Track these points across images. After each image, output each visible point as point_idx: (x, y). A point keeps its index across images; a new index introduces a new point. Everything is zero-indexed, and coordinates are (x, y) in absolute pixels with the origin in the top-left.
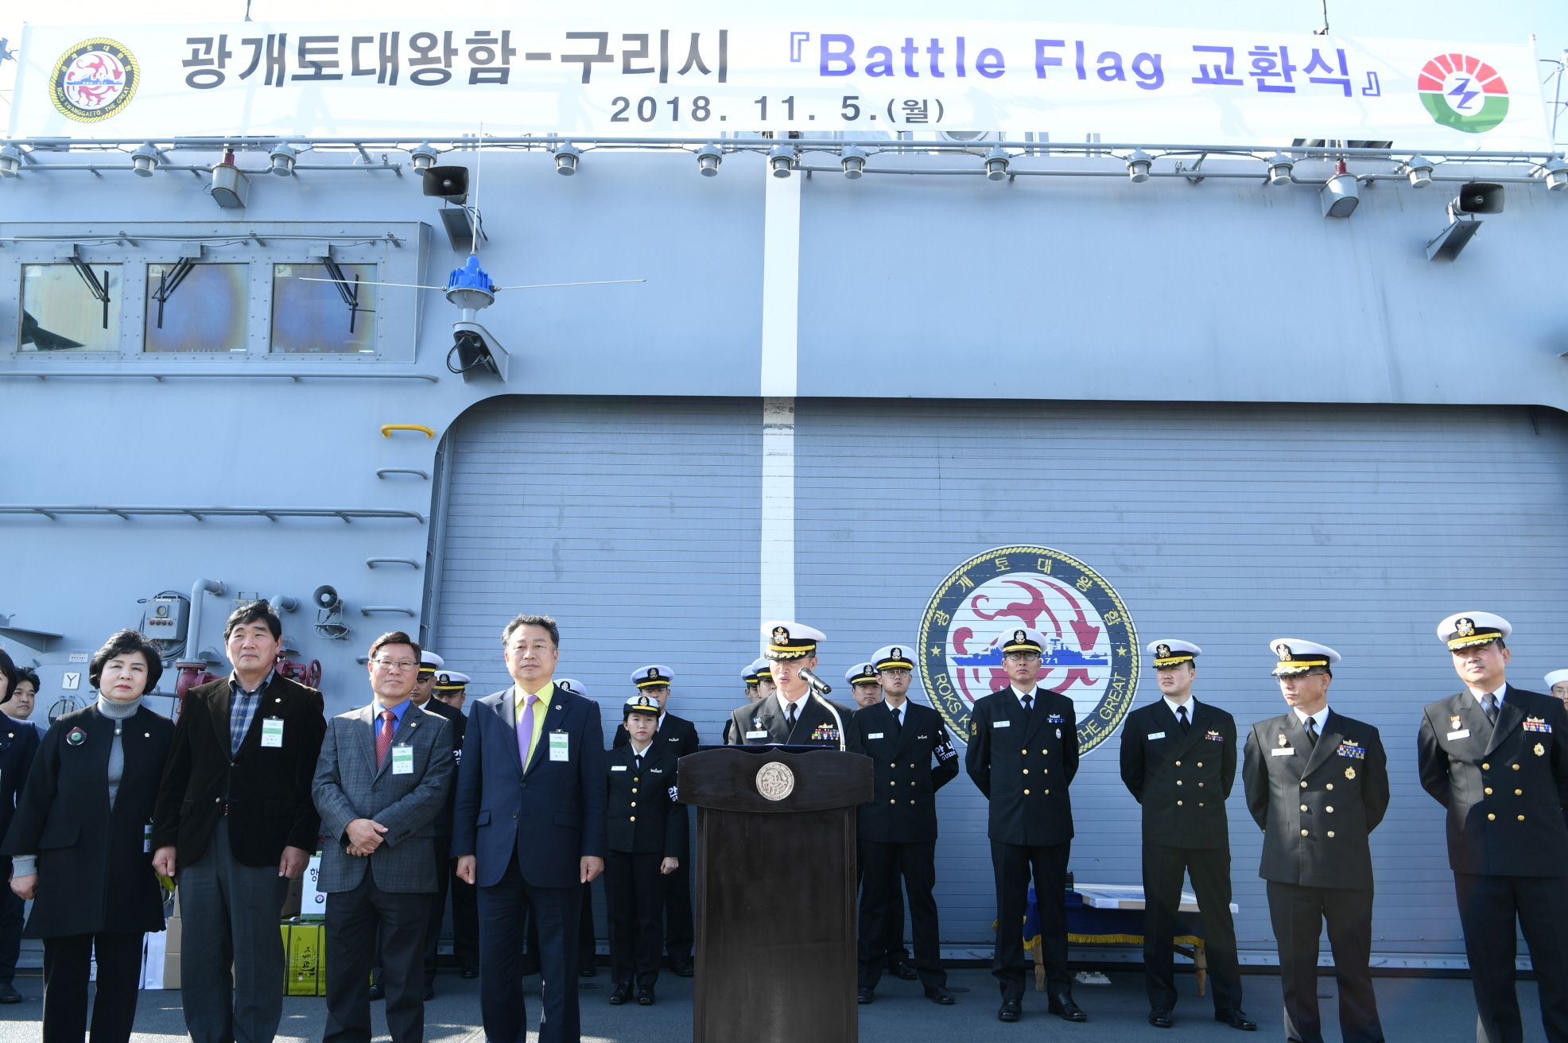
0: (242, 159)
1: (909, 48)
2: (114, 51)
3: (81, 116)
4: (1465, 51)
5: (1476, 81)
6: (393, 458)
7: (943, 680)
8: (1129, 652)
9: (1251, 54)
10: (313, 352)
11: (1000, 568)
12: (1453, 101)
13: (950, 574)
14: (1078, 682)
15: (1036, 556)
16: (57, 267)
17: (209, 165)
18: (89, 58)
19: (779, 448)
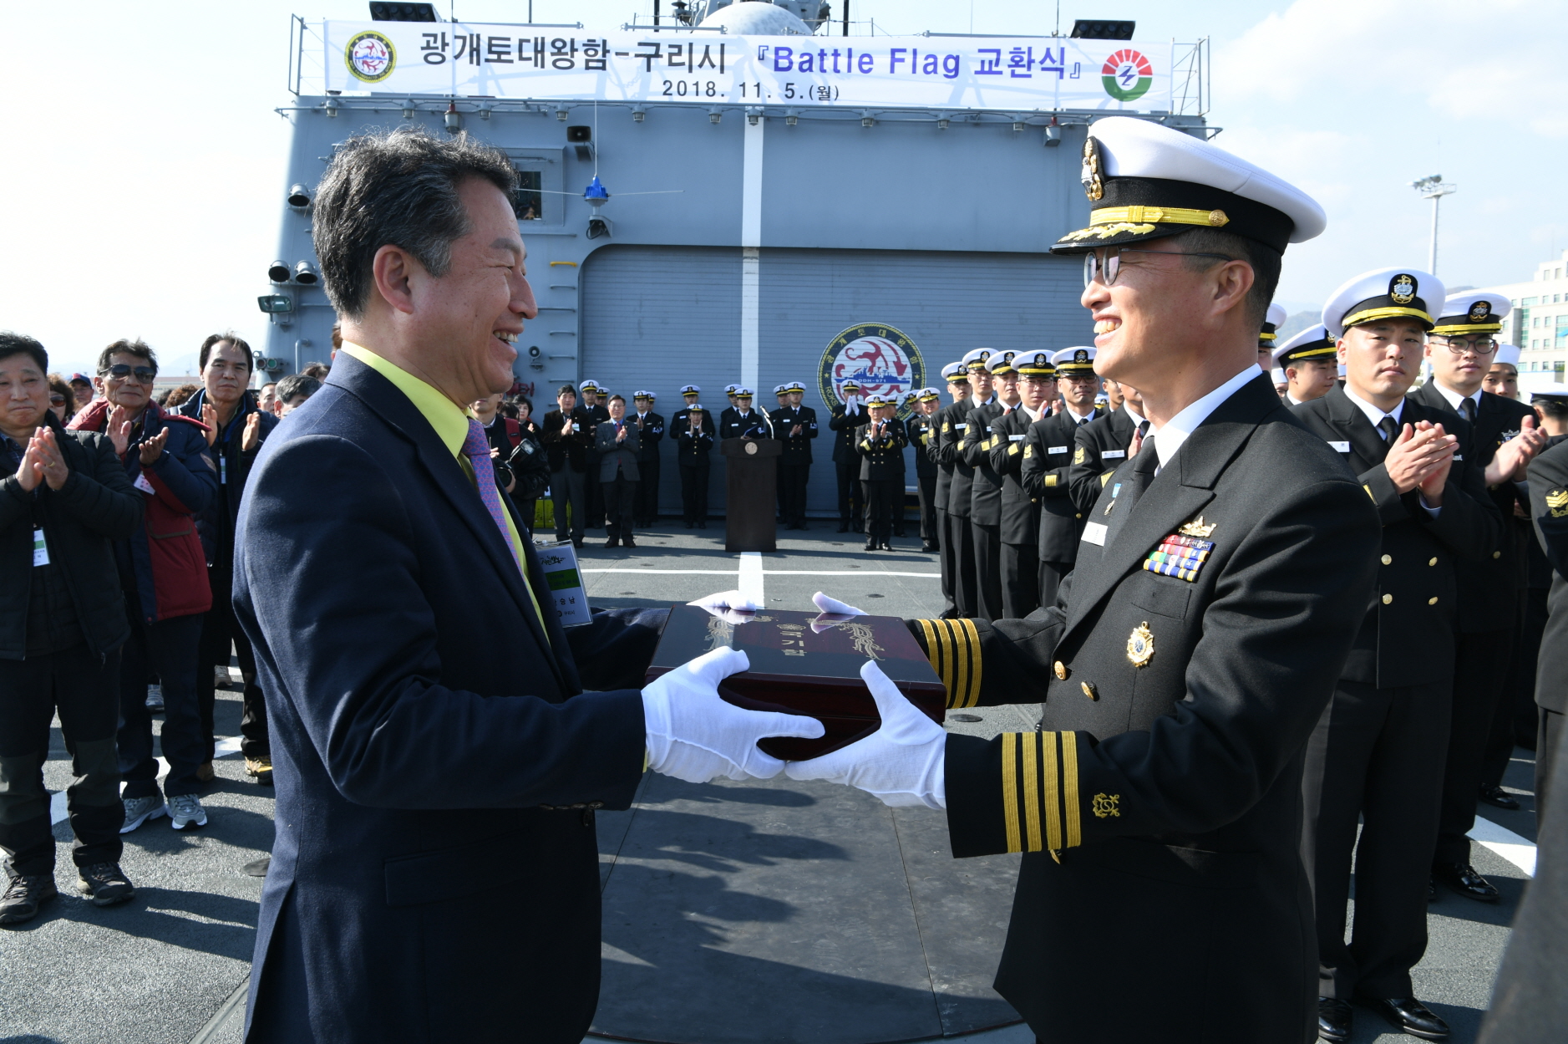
1: (822, 54)
2: (381, 40)
3: (368, 80)
5: (1136, 68)
6: (558, 279)
7: (829, 390)
8: (921, 377)
9: (1011, 53)
11: (860, 334)
12: (1120, 81)
13: (835, 337)
14: (895, 391)
15: (878, 329)
18: (366, 42)
19: (751, 270)
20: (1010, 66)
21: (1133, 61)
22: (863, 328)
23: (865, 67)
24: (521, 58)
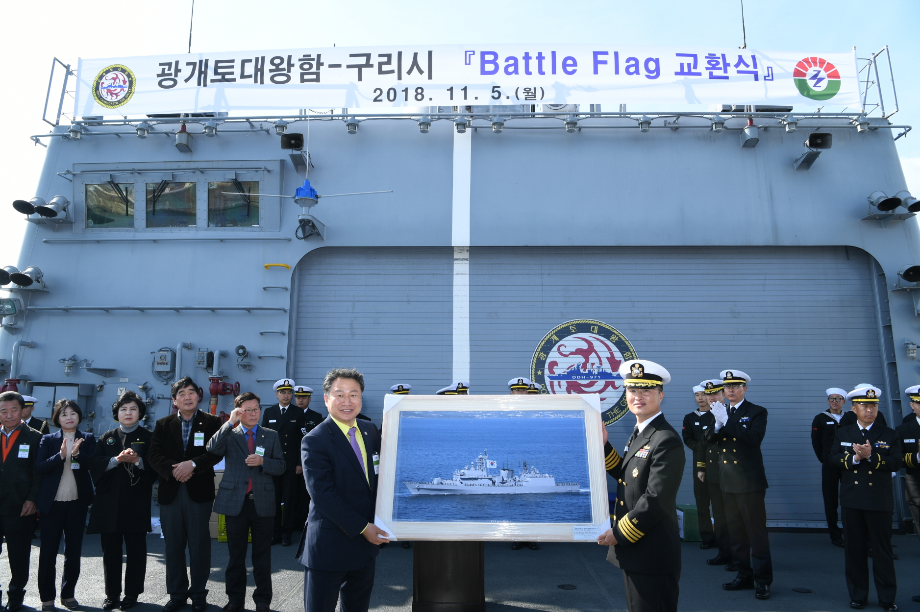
0: (190, 127)
1: (527, 57)
2: (123, 71)
3: (108, 105)
4: (819, 56)
5: (824, 72)
6: (270, 280)
7: (543, 387)
9: (706, 57)
10: (229, 226)
11: (572, 331)
12: (811, 83)
13: (547, 334)
14: (610, 388)
15: (590, 325)
17: (173, 130)
18: (111, 75)
19: (461, 272)
20: (707, 69)
21: (821, 67)
22: (574, 324)
23: (569, 69)
24: (243, 77)
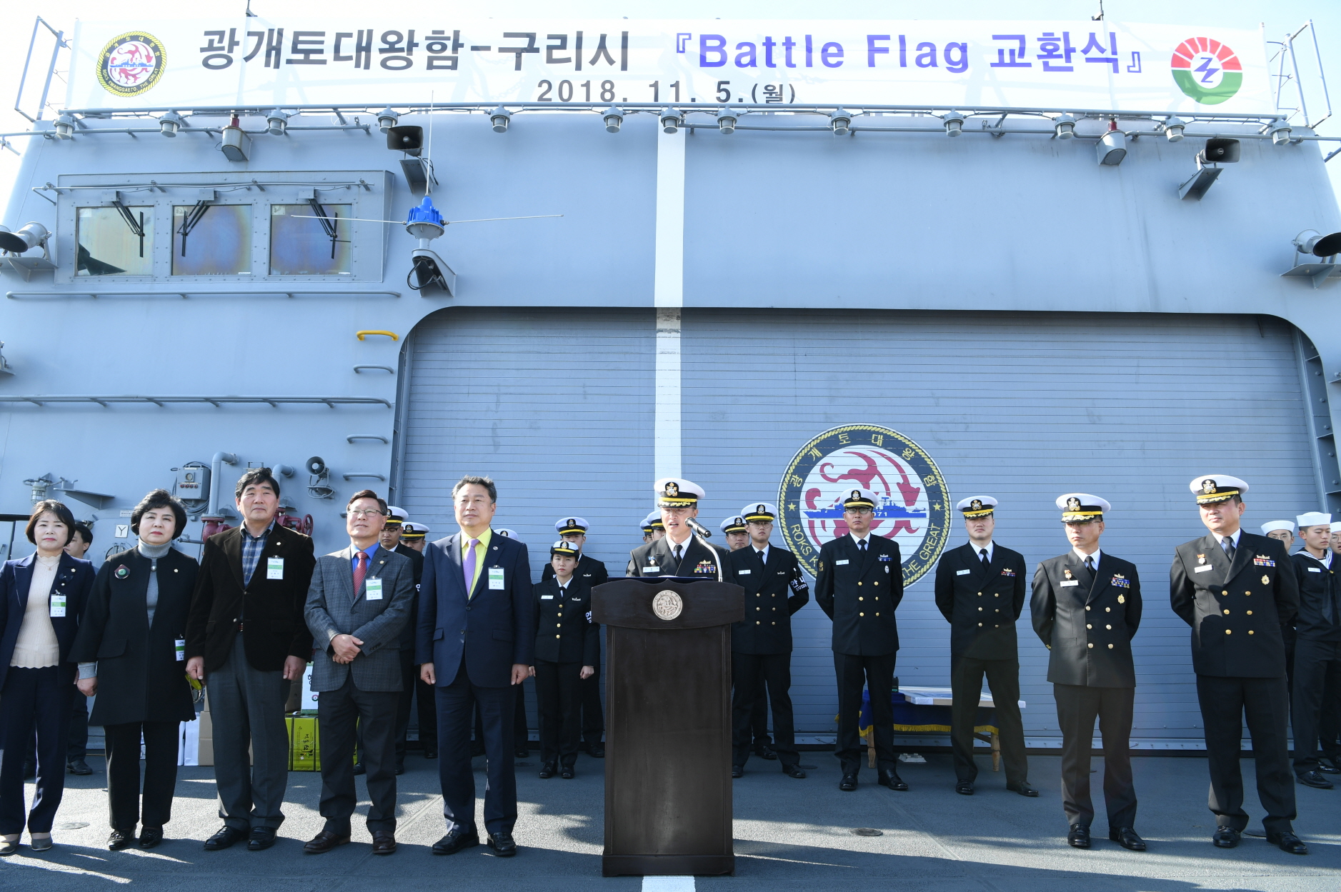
0: (246, 122)
1: (769, 43)
2: (147, 41)
3: (121, 92)
4: (1210, 35)
5: (1217, 60)
6: (367, 357)
7: (798, 529)
8: (943, 507)
9: (1039, 39)
10: (303, 274)
11: (843, 442)
12: (1198, 77)
13: (803, 447)
14: (903, 531)
15: (871, 433)
16: (103, 209)
17: (219, 128)
18: (128, 46)
19: (668, 349)
20: (1040, 57)
21: (1213, 52)
22: (846, 432)
23: (832, 60)
24: (337, 57)
